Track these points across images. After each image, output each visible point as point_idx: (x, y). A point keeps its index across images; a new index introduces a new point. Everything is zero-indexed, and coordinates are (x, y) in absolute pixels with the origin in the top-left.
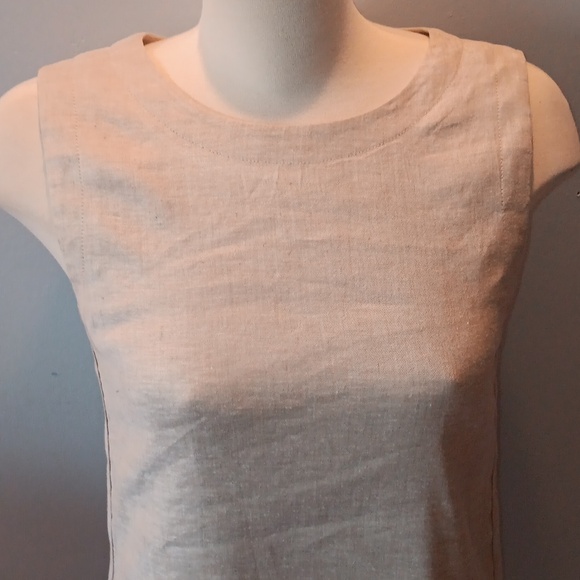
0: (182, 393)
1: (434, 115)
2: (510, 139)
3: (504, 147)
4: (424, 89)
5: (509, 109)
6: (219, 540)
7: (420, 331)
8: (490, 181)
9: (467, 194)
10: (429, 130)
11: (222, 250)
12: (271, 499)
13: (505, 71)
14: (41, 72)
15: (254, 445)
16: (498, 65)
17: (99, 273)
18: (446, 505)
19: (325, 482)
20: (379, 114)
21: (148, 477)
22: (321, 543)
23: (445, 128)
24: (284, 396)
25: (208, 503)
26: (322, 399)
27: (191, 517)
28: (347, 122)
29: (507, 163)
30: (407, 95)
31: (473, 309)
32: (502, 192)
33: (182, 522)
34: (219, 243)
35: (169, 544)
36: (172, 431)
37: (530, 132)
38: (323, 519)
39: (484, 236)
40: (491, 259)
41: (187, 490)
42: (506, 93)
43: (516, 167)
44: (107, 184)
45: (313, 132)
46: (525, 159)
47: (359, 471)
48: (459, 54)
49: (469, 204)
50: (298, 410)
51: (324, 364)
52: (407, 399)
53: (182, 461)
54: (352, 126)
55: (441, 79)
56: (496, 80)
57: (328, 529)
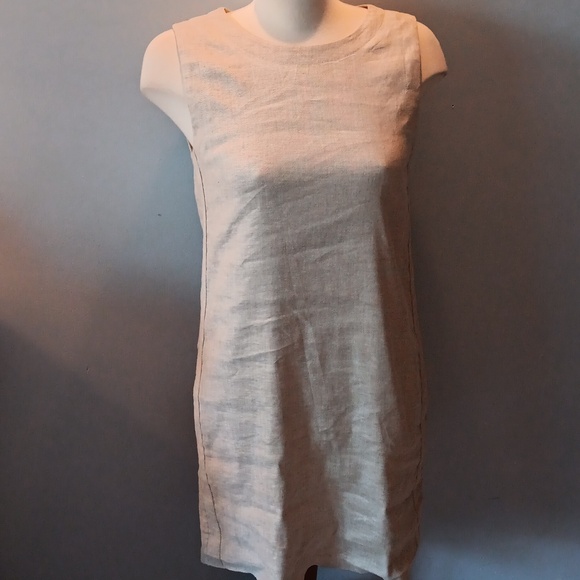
0: (255, 172)
1: (371, 43)
2: (409, 55)
3: (406, 59)
4: (366, 31)
5: (408, 41)
6: (272, 255)
7: (369, 143)
8: (400, 74)
9: (390, 80)
10: (369, 50)
11: (271, 106)
12: (297, 231)
13: (406, 24)
14: (174, 26)
15: (289, 201)
16: (403, 21)
17: (210, 120)
18: (384, 237)
19: (324, 222)
20: (345, 41)
21: (234, 227)
22: (322, 258)
23: (377, 49)
24: (304, 174)
25: (267, 233)
26: (322, 176)
27: (257, 243)
28: (329, 45)
29: (408, 66)
30: (358, 33)
31: (394, 135)
32: (406, 80)
33: (252, 246)
34: (269, 103)
35: (245, 261)
36: (249, 194)
37: (419, 52)
38: (323, 244)
39: (398, 100)
40: (402, 112)
41: (256, 227)
42: (406, 34)
43: (413, 68)
44: (214, 75)
45: (313, 49)
46: (418, 64)
47: (340, 215)
48: (383, 16)
49: (390, 85)
50: (311, 182)
51: (323, 159)
52: (363, 175)
53: (254, 211)
54: (332, 46)
55: (374, 27)
56: (401, 28)
57: (325, 250)
